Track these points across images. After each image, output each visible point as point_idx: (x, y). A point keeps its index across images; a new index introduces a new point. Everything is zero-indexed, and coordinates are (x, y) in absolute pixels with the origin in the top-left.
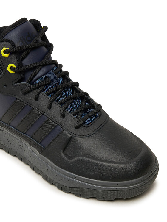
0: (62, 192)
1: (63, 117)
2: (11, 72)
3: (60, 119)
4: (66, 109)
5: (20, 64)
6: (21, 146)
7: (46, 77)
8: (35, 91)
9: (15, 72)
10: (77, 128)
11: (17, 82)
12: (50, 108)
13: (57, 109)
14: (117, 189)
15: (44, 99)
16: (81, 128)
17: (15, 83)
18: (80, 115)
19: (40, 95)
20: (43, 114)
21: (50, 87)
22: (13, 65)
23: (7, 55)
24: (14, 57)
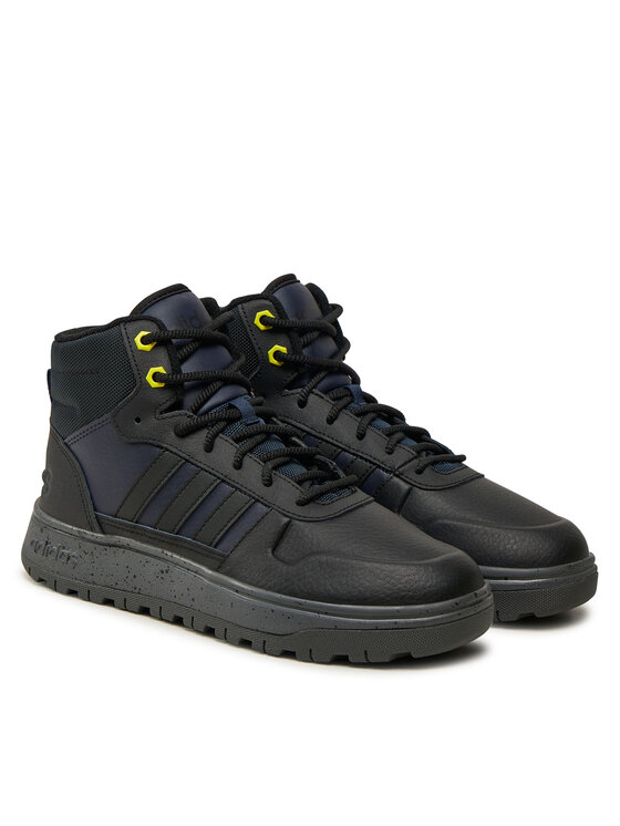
0: (265, 656)
1: (269, 483)
2: (154, 384)
3: (260, 489)
4: (275, 468)
5: (175, 367)
6: (162, 572)
7: (232, 407)
8: (205, 431)
9: (162, 385)
10: (301, 503)
11: (167, 411)
12: (238, 465)
13: (253, 469)
14: (396, 623)
15: (226, 450)
16: (311, 505)
17: (161, 413)
18: (307, 484)
19: (218, 440)
20: (223, 481)
21: (238, 428)
22: (161, 370)
23: (148, 347)
24: (163, 354)
